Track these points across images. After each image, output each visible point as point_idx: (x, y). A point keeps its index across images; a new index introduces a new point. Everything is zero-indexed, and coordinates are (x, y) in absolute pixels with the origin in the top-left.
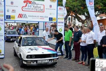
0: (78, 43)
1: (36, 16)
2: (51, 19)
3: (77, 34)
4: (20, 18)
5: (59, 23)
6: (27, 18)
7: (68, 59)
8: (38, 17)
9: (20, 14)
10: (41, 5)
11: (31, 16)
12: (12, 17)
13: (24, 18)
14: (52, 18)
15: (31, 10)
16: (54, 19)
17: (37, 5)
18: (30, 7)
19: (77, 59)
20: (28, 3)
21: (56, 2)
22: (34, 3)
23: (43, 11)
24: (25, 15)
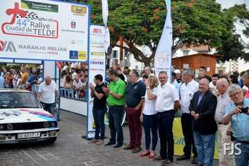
0: (137, 108)
1: (37, 48)
2: (74, 54)
3: (136, 88)
5: (94, 63)
6: (15, 51)
7: (115, 147)
8: (43, 48)
10: (50, 20)
11: (25, 47)
14: (76, 52)
15: (25, 32)
16: (80, 55)
17: (40, 20)
18: (22, 26)
19: (135, 145)
20: (18, 15)
21: (87, 15)
22: (34, 16)
23: (54, 35)
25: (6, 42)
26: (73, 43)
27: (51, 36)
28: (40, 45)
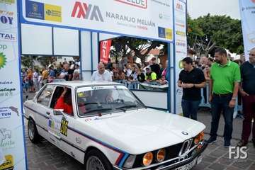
1: (126, 18)
4: (79, 16)
5: (179, 44)
6: (102, 20)
8: (132, 20)
9: (78, 4)
11: (113, 16)
12: (49, 12)
13: (92, 19)
14: (164, 29)
16: (167, 33)
23: (143, 4)
24: (96, 8)
25: (90, 6)
26: (161, 18)
27: (140, 5)
28: (129, 16)
